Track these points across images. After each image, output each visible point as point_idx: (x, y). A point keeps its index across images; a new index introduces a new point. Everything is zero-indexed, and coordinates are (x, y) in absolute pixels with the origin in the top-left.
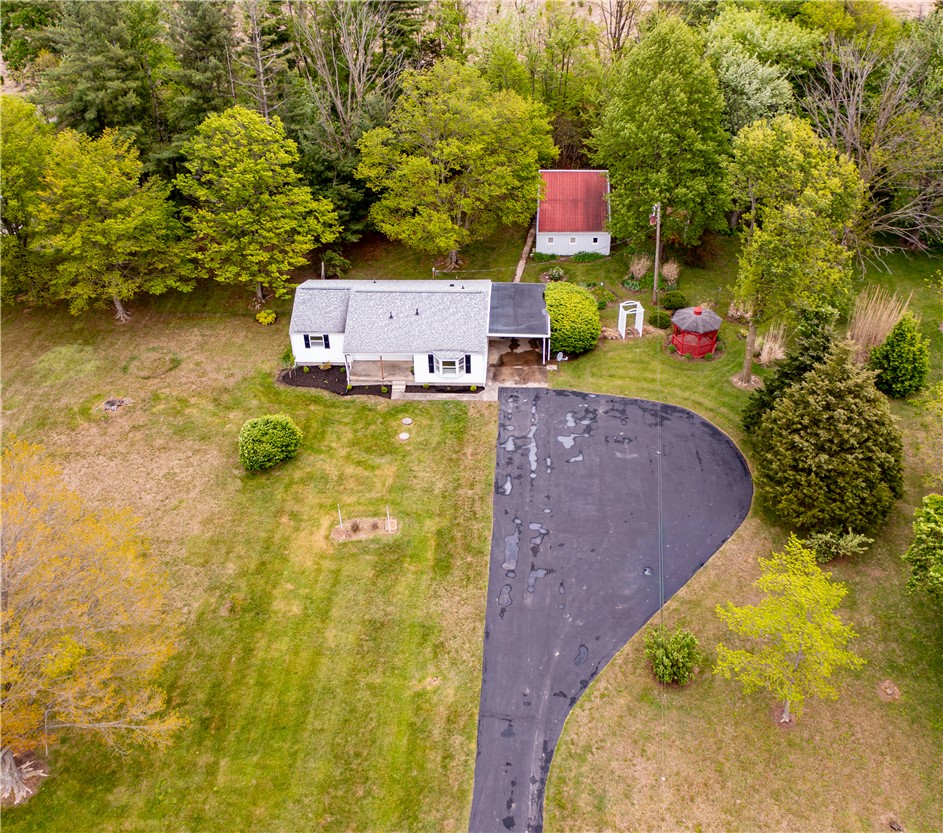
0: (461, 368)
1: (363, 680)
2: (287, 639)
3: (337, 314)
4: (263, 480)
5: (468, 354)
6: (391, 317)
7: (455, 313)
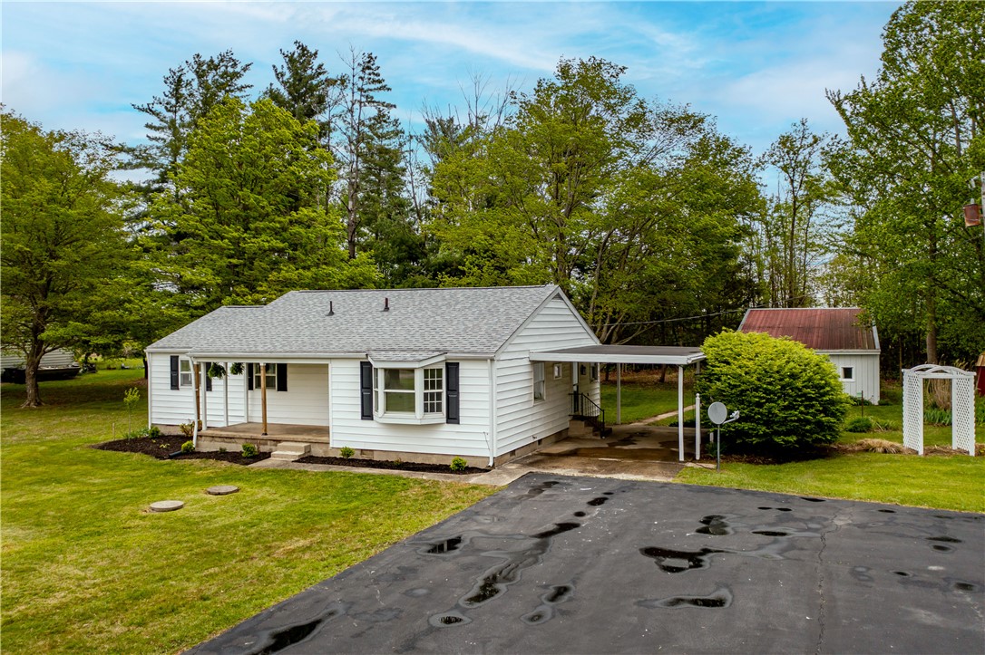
6: (331, 314)
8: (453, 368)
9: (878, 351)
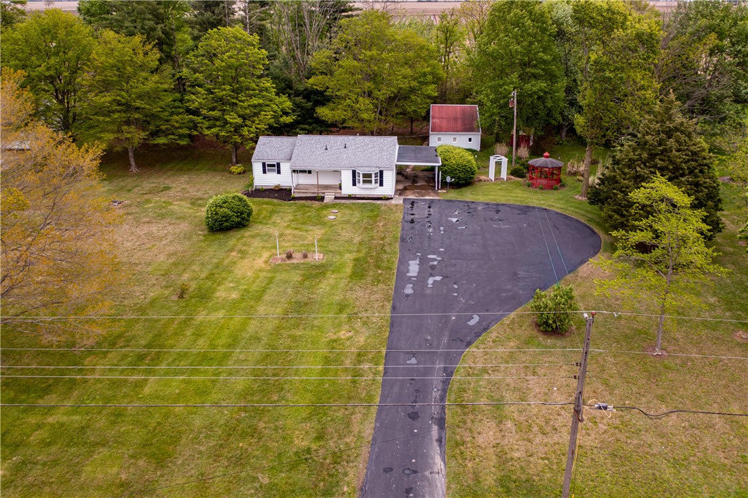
0: (376, 182)
1: (285, 333)
2: (224, 311)
3: (288, 150)
4: (221, 236)
5: (381, 169)
6: (326, 149)
7: (372, 148)
8: (381, 172)
9: (480, 133)
